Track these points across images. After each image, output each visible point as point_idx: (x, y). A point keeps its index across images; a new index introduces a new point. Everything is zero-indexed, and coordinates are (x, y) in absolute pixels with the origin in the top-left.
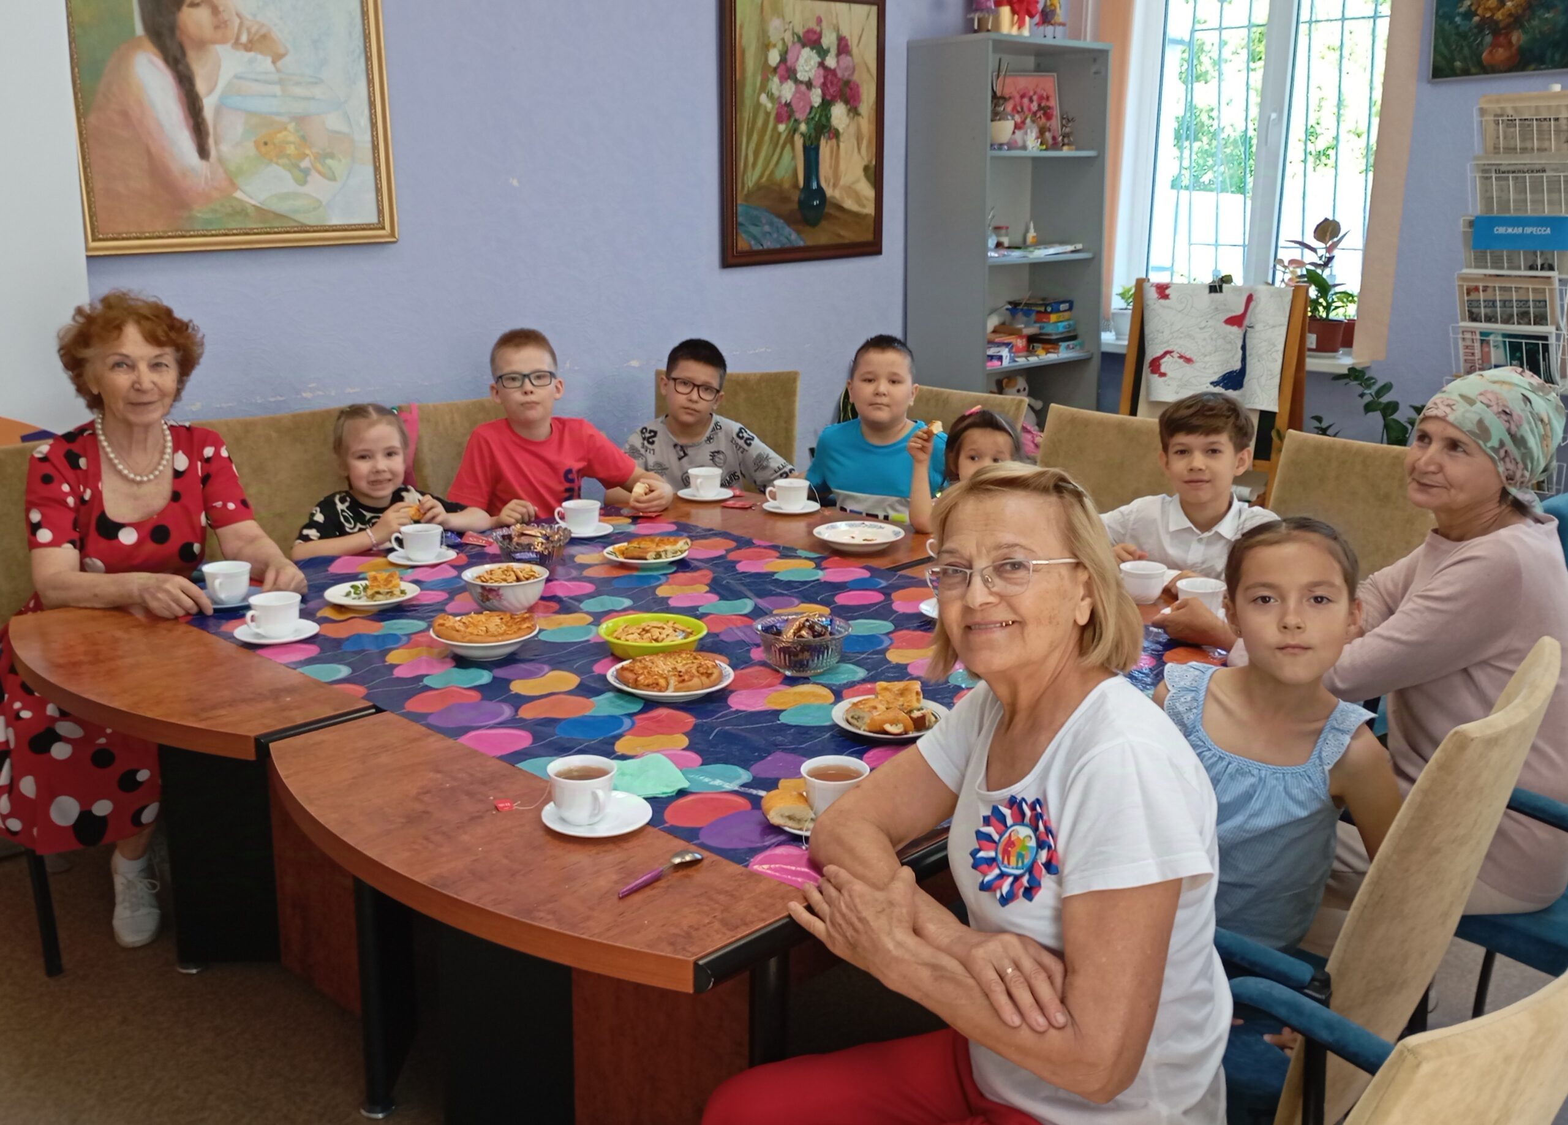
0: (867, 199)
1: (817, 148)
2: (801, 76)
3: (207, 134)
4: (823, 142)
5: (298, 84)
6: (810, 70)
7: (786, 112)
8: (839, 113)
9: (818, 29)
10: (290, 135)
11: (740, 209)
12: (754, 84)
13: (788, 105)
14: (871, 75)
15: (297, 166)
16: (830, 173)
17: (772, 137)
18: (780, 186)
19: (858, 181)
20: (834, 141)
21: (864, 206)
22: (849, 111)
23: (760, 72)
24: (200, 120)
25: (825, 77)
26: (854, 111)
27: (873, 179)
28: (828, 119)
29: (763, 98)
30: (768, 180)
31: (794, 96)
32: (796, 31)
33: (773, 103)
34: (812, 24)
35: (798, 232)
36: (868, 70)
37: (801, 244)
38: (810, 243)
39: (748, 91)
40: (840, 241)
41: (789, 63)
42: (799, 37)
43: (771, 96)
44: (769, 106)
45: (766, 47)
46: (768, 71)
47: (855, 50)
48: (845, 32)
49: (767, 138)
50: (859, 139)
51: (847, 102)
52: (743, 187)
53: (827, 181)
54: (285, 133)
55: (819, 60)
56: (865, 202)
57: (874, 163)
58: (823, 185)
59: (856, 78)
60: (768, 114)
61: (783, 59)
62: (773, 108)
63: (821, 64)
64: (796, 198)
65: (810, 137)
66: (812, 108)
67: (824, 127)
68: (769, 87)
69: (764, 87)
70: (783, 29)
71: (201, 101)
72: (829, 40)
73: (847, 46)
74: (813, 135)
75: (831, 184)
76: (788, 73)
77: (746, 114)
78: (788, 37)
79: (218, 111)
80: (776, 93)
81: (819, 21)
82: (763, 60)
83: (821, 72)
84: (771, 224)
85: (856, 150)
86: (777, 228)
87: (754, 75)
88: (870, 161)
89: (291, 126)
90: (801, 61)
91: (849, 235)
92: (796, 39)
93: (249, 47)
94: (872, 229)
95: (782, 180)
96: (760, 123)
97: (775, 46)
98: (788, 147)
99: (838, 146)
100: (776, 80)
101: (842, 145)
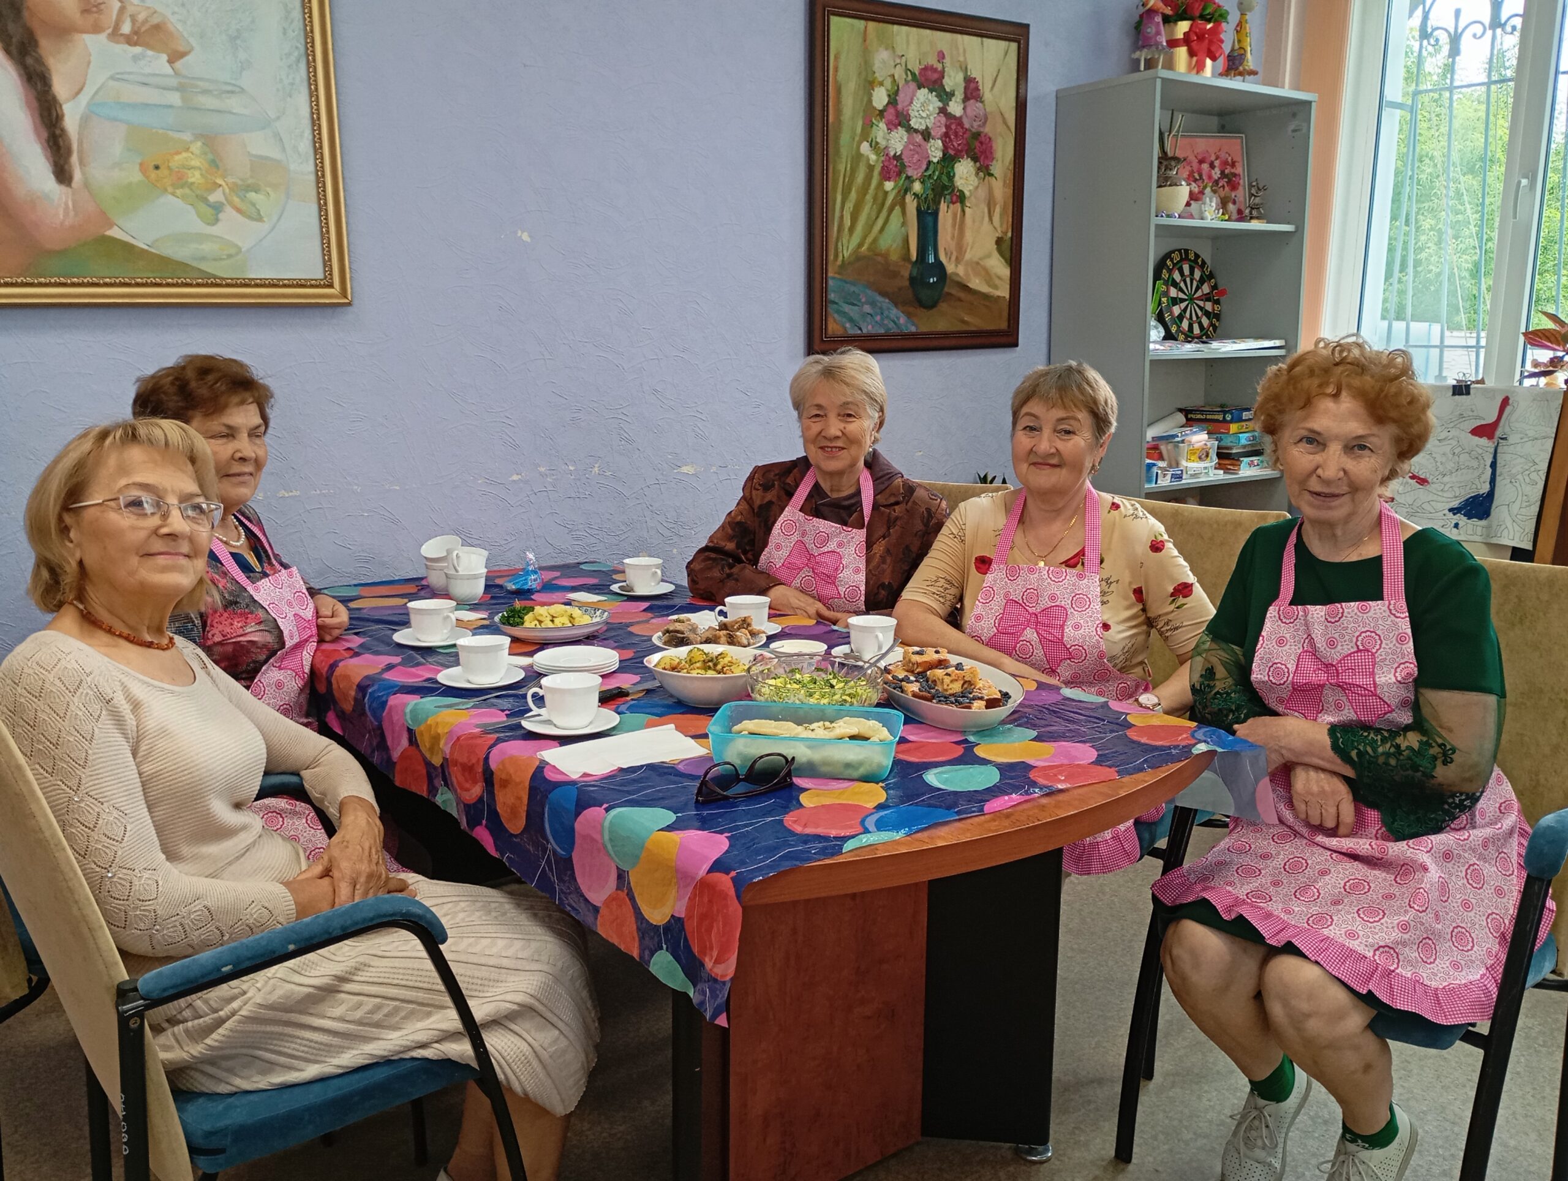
0: (999, 278)
1: (936, 214)
2: (913, 123)
3: (69, 152)
4: (943, 206)
5: (205, 92)
6: (928, 116)
7: (893, 167)
8: (964, 172)
9: (939, 67)
10: (194, 159)
11: (831, 283)
12: (853, 130)
13: (896, 157)
14: (1008, 127)
15: (205, 200)
16: (952, 245)
17: (875, 198)
18: (886, 256)
19: (989, 256)
20: (958, 205)
21: (996, 287)
22: (979, 169)
23: (861, 114)
24: (58, 132)
25: (947, 127)
26: (984, 171)
27: (1008, 255)
28: (951, 178)
29: (865, 148)
30: (869, 249)
31: (905, 147)
32: (909, 67)
33: (878, 154)
34: (932, 61)
35: (909, 315)
36: (1005, 122)
37: (913, 329)
38: (924, 329)
39: (845, 138)
40: (965, 328)
41: (900, 107)
42: (913, 74)
43: (874, 146)
44: (873, 157)
45: (870, 84)
46: (871, 115)
47: (987, 95)
48: (975, 74)
49: (869, 198)
50: (990, 204)
51: (975, 159)
52: (836, 256)
53: (948, 254)
54: (185, 155)
55: (940, 104)
56: (997, 282)
57: (1009, 234)
58: (943, 258)
59: (987, 130)
60: (871, 168)
61: (892, 101)
62: (877, 161)
63: (943, 111)
64: (906, 274)
65: (926, 198)
66: (929, 163)
67: (945, 187)
68: (872, 135)
69: (865, 135)
70: (893, 64)
71: (61, 106)
72: (953, 81)
73: (977, 89)
74: (931, 197)
75: (953, 258)
76: (901, 120)
77: (842, 166)
78: (899, 73)
79: (85, 121)
80: (883, 143)
81: (941, 56)
82: (865, 99)
83: (943, 119)
84: (873, 304)
85: (987, 219)
86: (881, 308)
87: (853, 118)
88: (1006, 233)
89: (197, 147)
90: (916, 104)
91: (975, 322)
92: (910, 77)
93: (132, 40)
94: (1005, 314)
95: (888, 250)
96: (860, 178)
97: (881, 84)
98: (898, 210)
99: (963, 211)
100: (882, 125)
101: (967, 210)
